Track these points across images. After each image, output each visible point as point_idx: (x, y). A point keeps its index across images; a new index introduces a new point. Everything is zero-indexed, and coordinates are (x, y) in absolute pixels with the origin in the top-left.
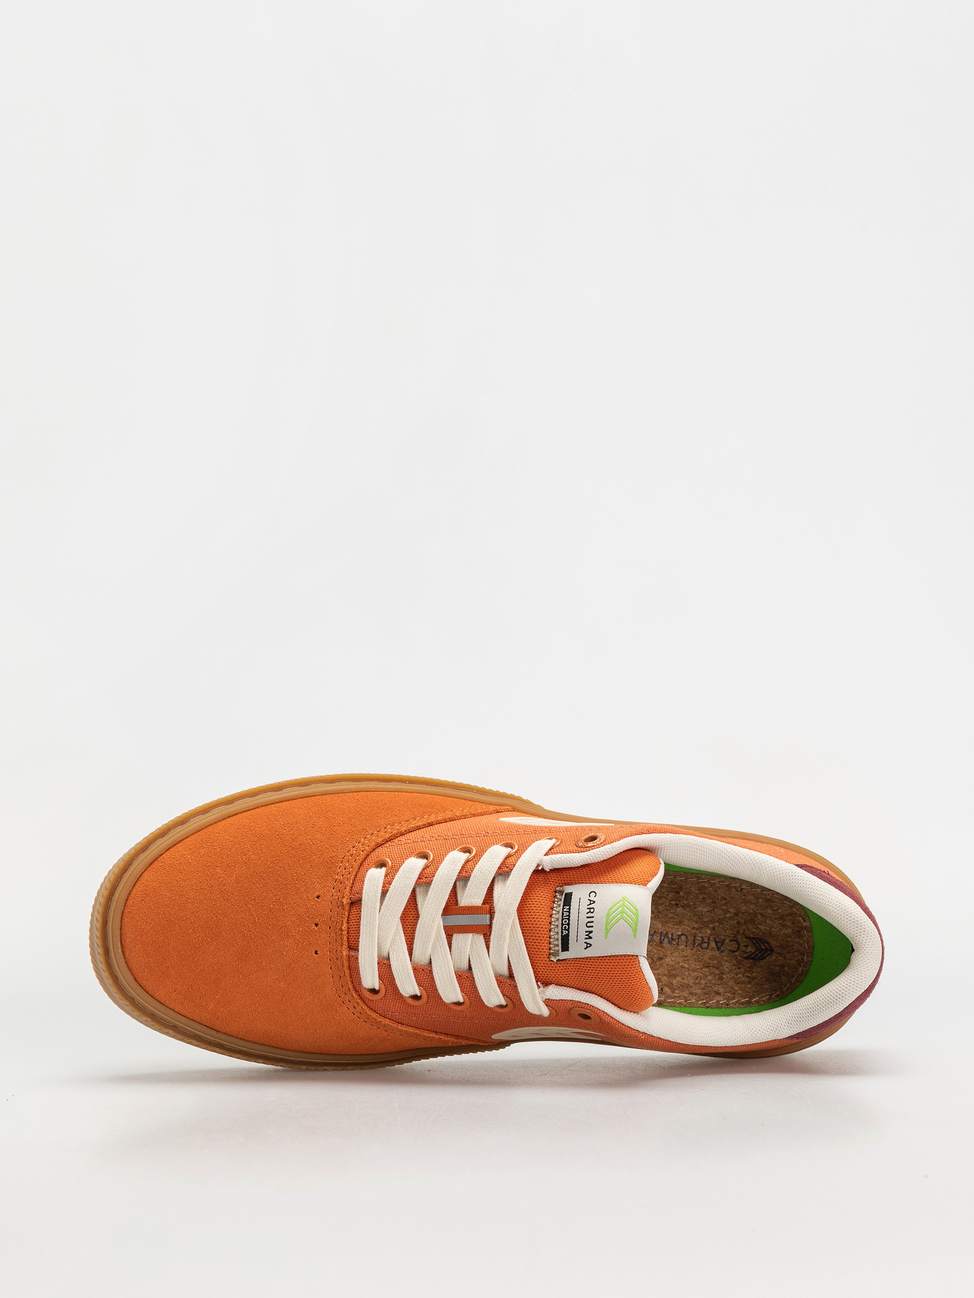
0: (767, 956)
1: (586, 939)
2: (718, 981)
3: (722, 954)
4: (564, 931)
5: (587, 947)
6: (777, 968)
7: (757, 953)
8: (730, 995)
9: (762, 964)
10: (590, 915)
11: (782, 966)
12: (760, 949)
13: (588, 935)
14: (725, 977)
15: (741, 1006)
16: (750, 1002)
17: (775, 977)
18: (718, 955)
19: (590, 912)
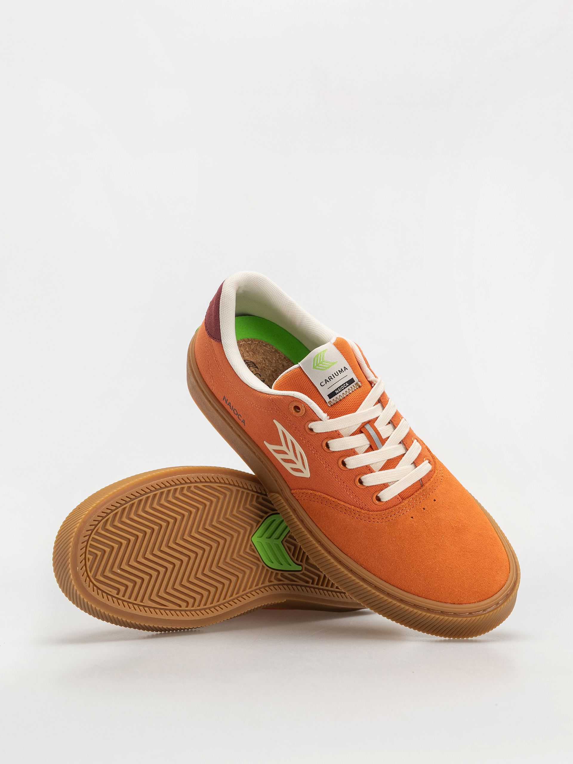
0: (249, 361)
1: (343, 372)
2: (278, 370)
3: (265, 378)
4: (347, 385)
5: (346, 369)
6: (250, 353)
7: (251, 366)
8: (280, 361)
9: (254, 360)
10: (333, 377)
11: (248, 352)
12: (249, 366)
13: (341, 372)
14: (273, 370)
15: (280, 353)
16: (275, 351)
17: (255, 351)
18: (267, 379)
19: (331, 378)
